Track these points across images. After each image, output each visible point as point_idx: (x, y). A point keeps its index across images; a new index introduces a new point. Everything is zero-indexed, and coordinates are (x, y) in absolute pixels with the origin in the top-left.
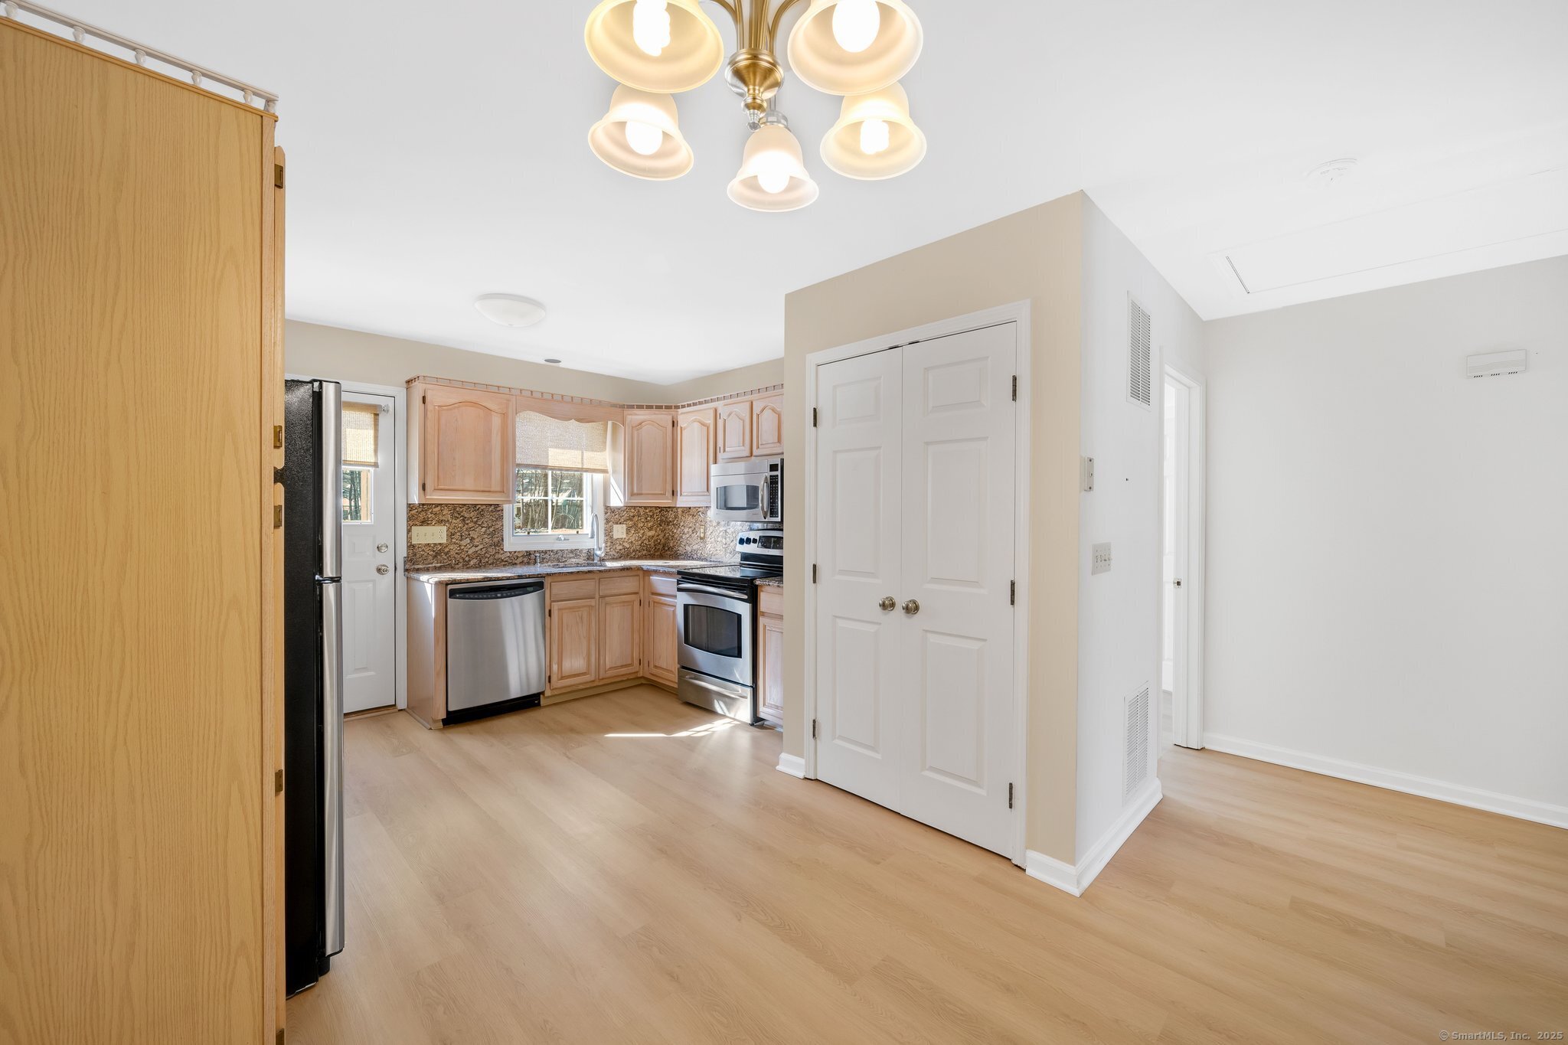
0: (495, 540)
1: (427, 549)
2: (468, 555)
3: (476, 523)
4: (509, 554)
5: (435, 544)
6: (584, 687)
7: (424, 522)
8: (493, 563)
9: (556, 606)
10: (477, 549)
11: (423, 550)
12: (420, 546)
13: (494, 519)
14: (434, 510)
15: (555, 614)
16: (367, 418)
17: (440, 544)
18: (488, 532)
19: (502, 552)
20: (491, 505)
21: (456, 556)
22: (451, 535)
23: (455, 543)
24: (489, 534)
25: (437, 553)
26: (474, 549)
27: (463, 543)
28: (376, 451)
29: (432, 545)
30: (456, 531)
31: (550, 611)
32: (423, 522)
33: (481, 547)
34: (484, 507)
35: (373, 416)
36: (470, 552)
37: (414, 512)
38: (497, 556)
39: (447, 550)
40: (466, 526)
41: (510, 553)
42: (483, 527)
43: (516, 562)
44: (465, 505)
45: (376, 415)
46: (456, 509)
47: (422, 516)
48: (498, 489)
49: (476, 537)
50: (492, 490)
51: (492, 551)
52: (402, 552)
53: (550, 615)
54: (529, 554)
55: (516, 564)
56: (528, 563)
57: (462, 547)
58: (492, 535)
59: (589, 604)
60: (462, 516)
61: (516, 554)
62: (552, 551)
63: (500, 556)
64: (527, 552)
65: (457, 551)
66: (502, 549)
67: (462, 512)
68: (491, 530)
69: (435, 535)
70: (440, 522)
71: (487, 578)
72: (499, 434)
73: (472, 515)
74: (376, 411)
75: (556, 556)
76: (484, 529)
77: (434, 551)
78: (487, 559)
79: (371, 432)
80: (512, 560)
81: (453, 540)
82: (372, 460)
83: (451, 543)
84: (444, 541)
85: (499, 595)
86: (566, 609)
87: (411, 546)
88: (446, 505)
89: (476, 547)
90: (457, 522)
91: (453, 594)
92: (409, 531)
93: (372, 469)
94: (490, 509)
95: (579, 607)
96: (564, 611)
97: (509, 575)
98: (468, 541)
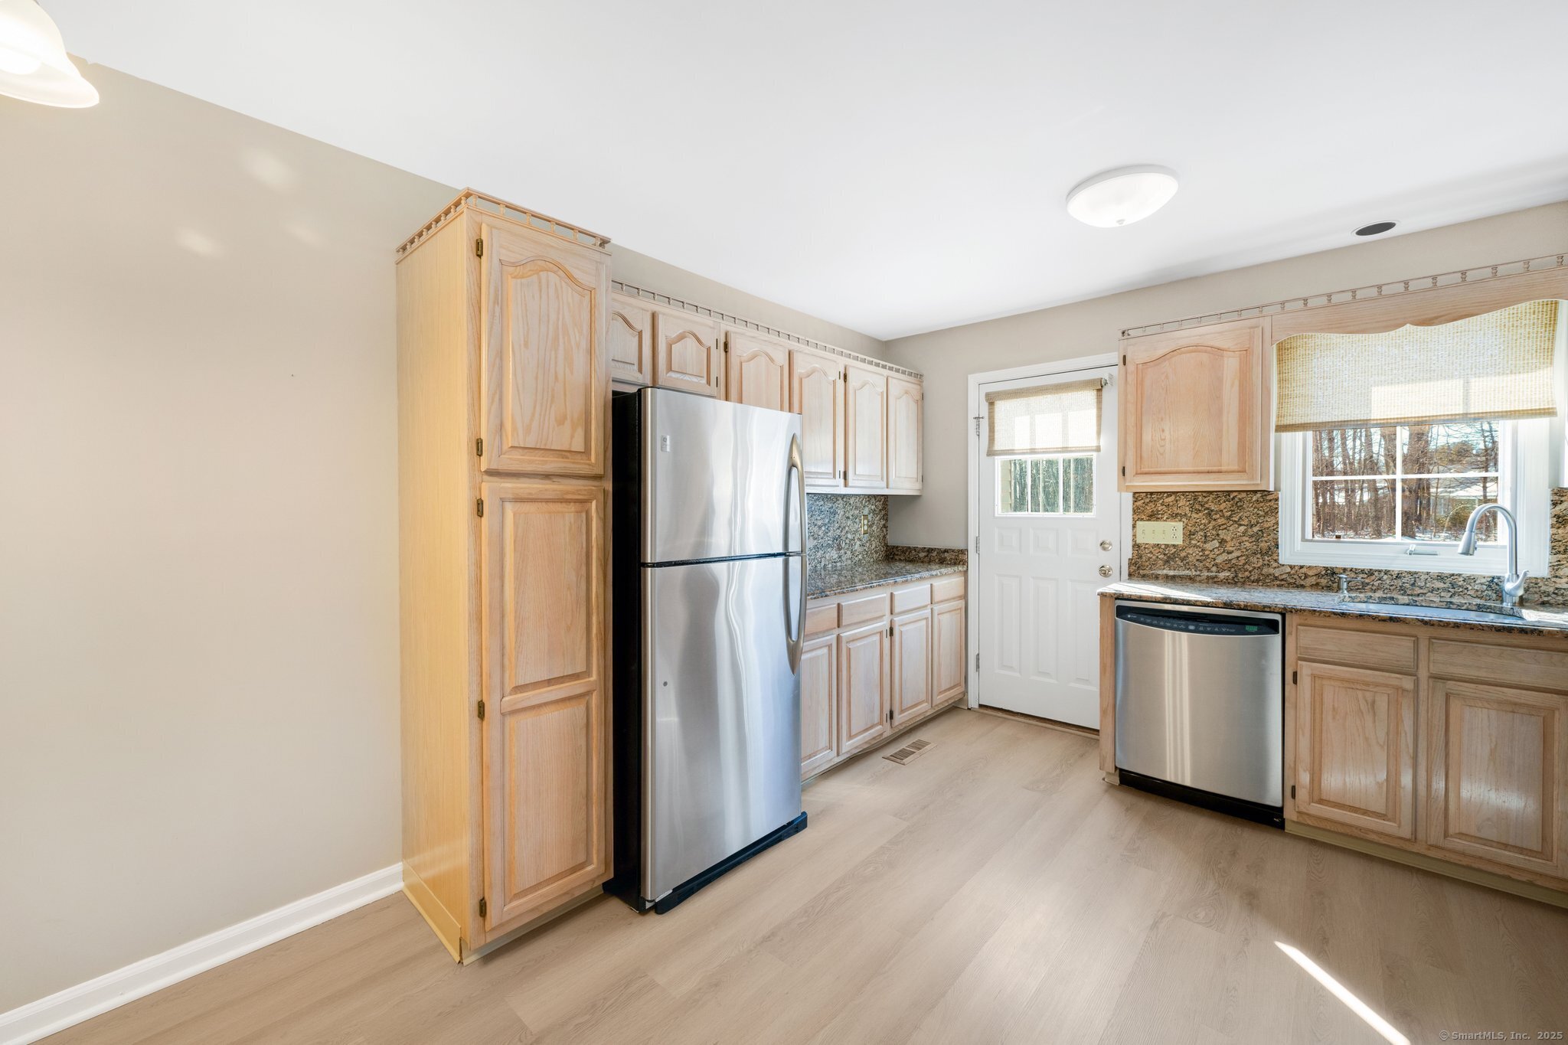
0: (1263, 545)
1: (1156, 551)
2: (1216, 565)
3: (1229, 518)
4: (1289, 570)
5: (1167, 546)
7: (1153, 516)
8: (1258, 581)
9: (1306, 670)
10: (1230, 557)
11: (1151, 552)
12: (1146, 546)
13: (1261, 513)
14: (1167, 500)
15: (1305, 680)
16: (1090, 396)
17: (1174, 545)
18: (1250, 532)
19: (1275, 565)
20: (1255, 492)
21: (1197, 563)
22: (1189, 535)
23: (1195, 546)
24: (1252, 536)
25: (1169, 557)
26: (1225, 557)
27: (1209, 546)
28: (1099, 433)
29: (1163, 547)
30: (1198, 529)
31: (1295, 674)
32: (1151, 516)
33: (1238, 554)
34: (1244, 495)
35: (1095, 392)
36: (1219, 560)
37: (1139, 503)
38: (1265, 570)
39: (1183, 554)
40: (1213, 523)
41: (1291, 567)
42: (1241, 525)
43: (1302, 583)
44: (1211, 492)
45: (1099, 390)
46: (1196, 497)
47: (1149, 509)
48: (1236, 467)
49: (1228, 538)
50: (1224, 468)
51: (1258, 562)
52: (1128, 553)
53: (1295, 681)
54: (1331, 572)
55: (1303, 586)
56: (1329, 588)
57: (1207, 553)
58: (1257, 538)
59: (1395, 682)
60: (1208, 509)
61: (1303, 570)
62: (1386, 572)
63: (1271, 571)
64: (1326, 569)
65: (1198, 557)
66: (1276, 561)
67: (1207, 503)
68: (1255, 529)
69: (1168, 533)
70: (1174, 516)
73: (1222, 507)
74: (1100, 387)
75: (1399, 583)
76: (1242, 528)
77: (1165, 554)
78: (1247, 574)
79: (1094, 412)
80: (1297, 579)
81: (1193, 542)
82: (1094, 444)
83: (1190, 545)
84: (1179, 542)
85: (1192, 627)
86: (1330, 678)
87: (1136, 546)
88: (1184, 493)
89: (1229, 553)
90: (1200, 517)
91: (1122, 612)
92: (1134, 526)
93: (1094, 455)
94: (1254, 499)
95: (1367, 684)
96: (1325, 682)
97: (1209, 600)
98: (1216, 544)
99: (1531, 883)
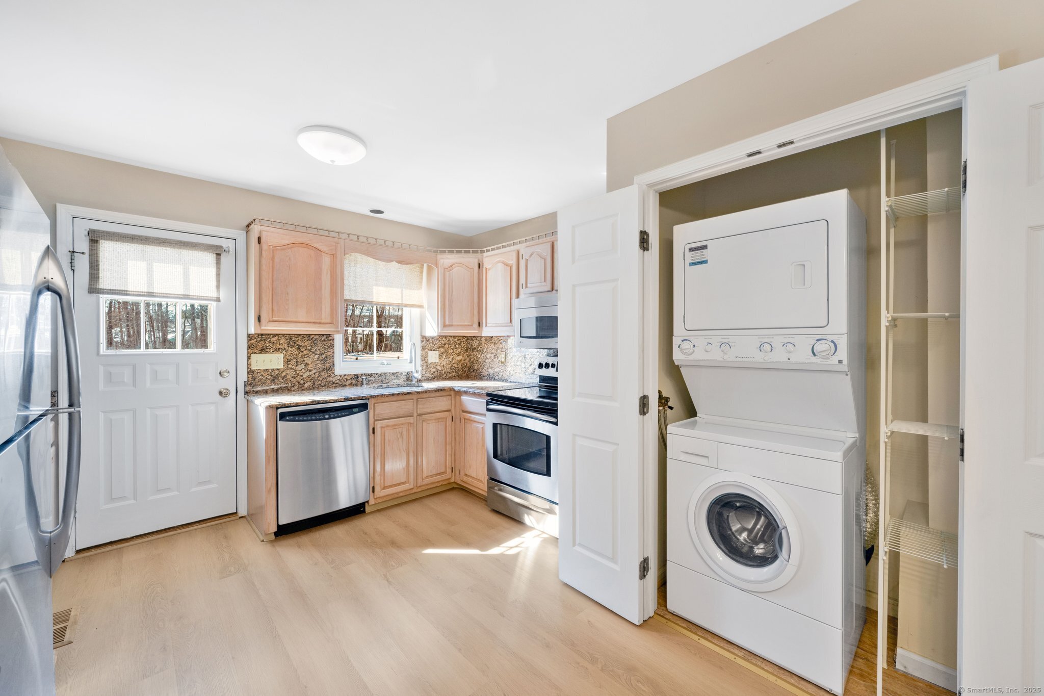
0: (327, 365)
1: (265, 374)
2: (303, 379)
3: (310, 350)
4: (339, 378)
5: (273, 370)
6: (404, 494)
7: (263, 350)
8: (325, 386)
9: (378, 425)
10: (311, 373)
11: (262, 375)
12: (259, 371)
13: (326, 347)
14: (272, 339)
15: (378, 431)
16: (210, 257)
17: (277, 369)
18: (321, 358)
19: (333, 375)
20: (323, 335)
21: (292, 379)
22: (287, 362)
23: (291, 369)
24: (322, 360)
25: (274, 377)
26: (308, 373)
27: (299, 368)
28: (218, 287)
29: (270, 371)
30: (292, 358)
31: (374, 429)
32: (261, 350)
33: (314, 371)
34: (317, 337)
35: (215, 255)
36: (305, 376)
37: (252, 342)
38: (329, 379)
39: (283, 374)
40: (301, 353)
41: (340, 376)
42: (316, 354)
43: (345, 384)
44: (300, 335)
45: (218, 255)
46: (292, 339)
47: (260, 345)
48: (328, 320)
49: (310, 363)
50: (322, 321)
51: (324, 375)
52: (243, 377)
53: (374, 433)
54: (357, 377)
55: (345, 385)
56: (356, 385)
57: (298, 372)
58: (324, 361)
59: (408, 421)
60: (298, 345)
61: (345, 377)
62: (377, 374)
63: (331, 379)
64: (355, 375)
65: (292, 376)
66: (333, 373)
67: (297, 341)
68: (324, 356)
69: (273, 361)
70: (277, 350)
71: (316, 401)
72: (329, 272)
73: (306, 344)
74: (218, 252)
75: (380, 378)
76: (317, 356)
77: (271, 376)
78: (320, 382)
79: (213, 270)
80: (342, 383)
81: (290, 366)
82: (215, 295)
83: (288, 368)
84: (281, 366)
85: (327, 417)
86: (387, 427)
87: (250, 372)
88: (283, 335)
89: (310, 371)
90: (293, 350)
91: (283, 417)
92: (249, 358)
93: (214, 304)
94: (323, 339)
95: (399, 425)
96: (386, 429)
97: (336, 398)
98: (303, 366)
99: (442, 485)
